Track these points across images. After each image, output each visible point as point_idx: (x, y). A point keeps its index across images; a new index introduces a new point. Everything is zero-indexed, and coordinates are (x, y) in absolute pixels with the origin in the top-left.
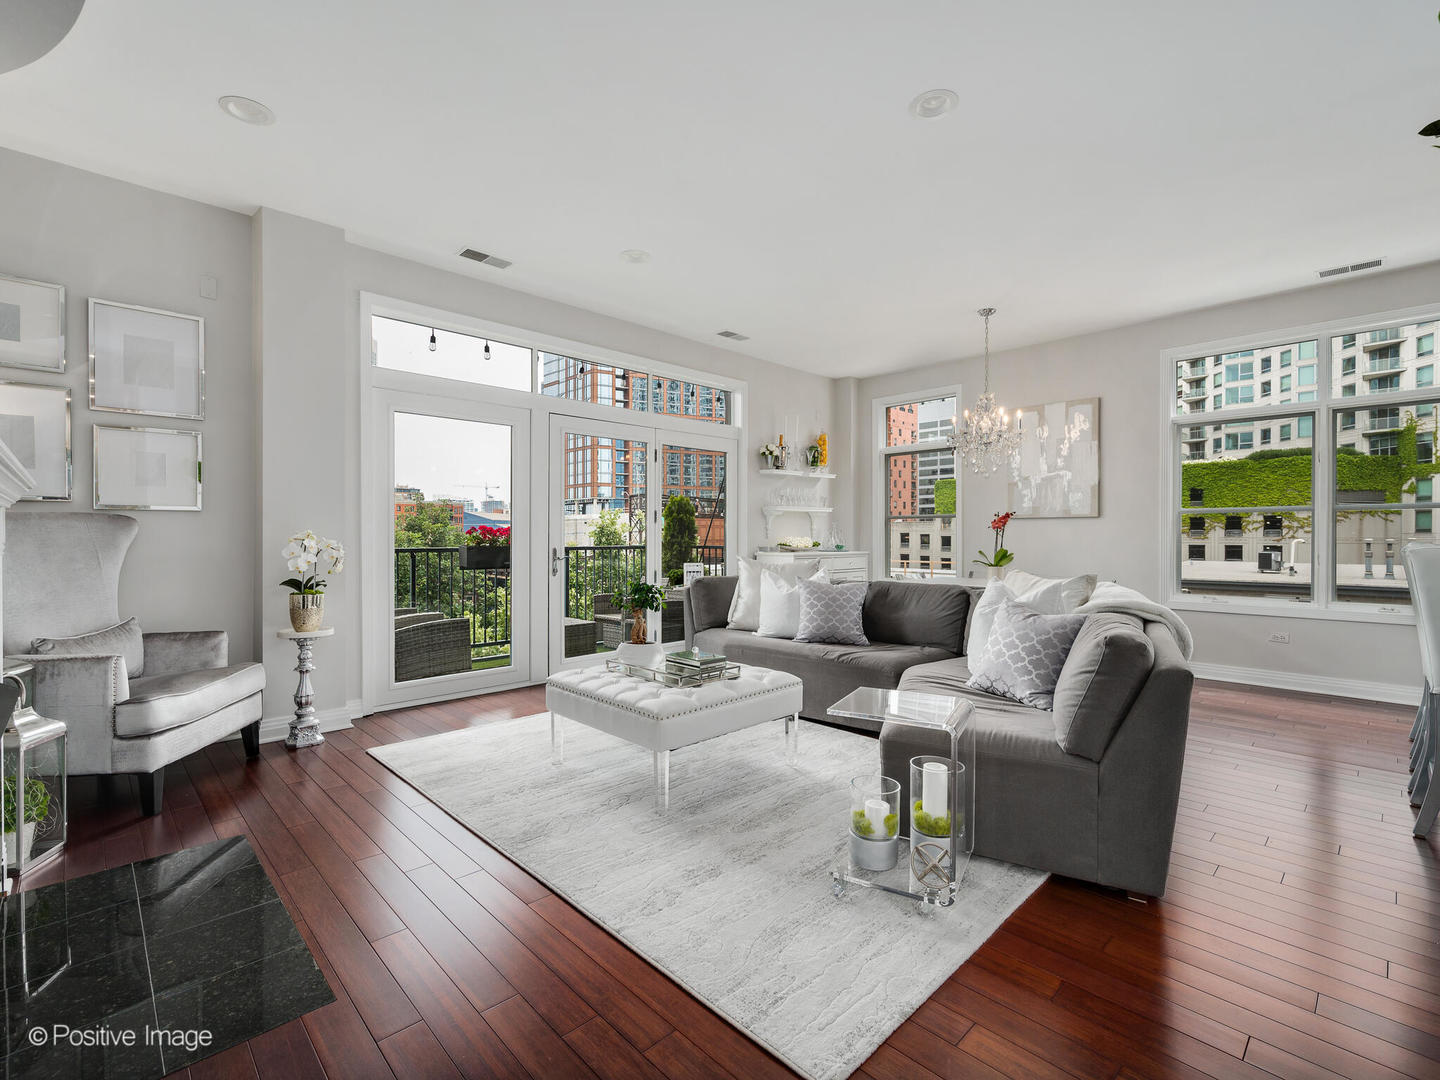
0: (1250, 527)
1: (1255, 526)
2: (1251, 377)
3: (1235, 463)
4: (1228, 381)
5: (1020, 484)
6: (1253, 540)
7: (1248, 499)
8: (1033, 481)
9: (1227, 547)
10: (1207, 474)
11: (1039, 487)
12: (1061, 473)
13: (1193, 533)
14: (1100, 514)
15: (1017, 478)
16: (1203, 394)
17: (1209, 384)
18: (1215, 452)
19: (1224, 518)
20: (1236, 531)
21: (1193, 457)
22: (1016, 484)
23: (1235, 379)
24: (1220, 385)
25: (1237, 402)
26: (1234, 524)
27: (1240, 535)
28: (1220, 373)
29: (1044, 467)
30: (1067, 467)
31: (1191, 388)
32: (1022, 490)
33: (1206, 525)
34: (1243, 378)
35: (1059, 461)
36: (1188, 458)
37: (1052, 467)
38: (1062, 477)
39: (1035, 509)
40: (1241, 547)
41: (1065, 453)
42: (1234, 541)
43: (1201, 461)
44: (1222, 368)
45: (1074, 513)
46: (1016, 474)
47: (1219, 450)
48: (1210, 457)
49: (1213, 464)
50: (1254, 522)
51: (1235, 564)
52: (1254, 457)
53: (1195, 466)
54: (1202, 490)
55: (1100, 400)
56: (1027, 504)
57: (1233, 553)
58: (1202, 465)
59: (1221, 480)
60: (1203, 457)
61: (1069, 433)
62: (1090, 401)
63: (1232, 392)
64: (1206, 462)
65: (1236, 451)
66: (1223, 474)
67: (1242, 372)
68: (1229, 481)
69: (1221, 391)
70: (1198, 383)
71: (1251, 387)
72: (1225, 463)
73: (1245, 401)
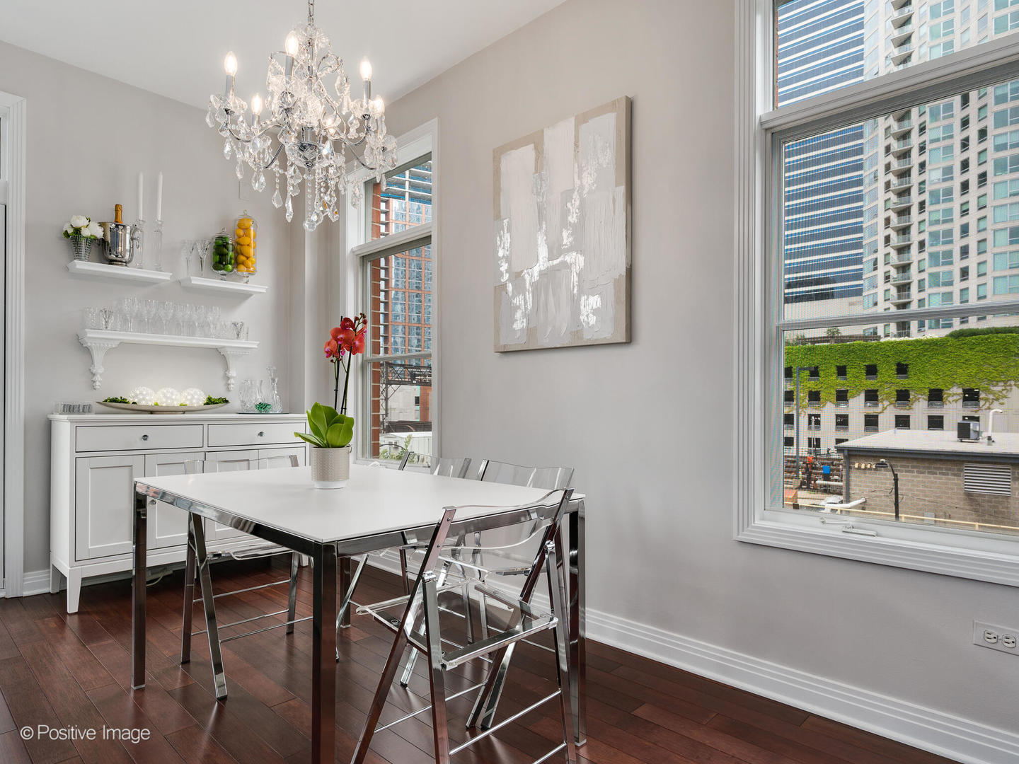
0: (951, 399)
1: (955, 398)
2: (951, 263)
3: (937, 340)
4: (930, 266)
5: (510, 287)
6: (953, 411)
7: (948, 373)
8: (527, 277)
9: (929, 417)
10: (912, 350)
11: (537, 288)
12: (568, 259)
13: (899, 404)
14: (630, 339)
15: (506, 277)
16: (909, 279)
17: (914, 269)
18: (919, 331)
19: (927, 391)
20: (939, 403)
21: (900, 335)
22: (504, 286)
23: (937, 265)
24: (924, 271)
25: (939, 286)
26: (936, 396)
27: (942, 406)
28: (924, 259)
29: (543, 252)
30: (577, 247)
31: (898, 273)
32: (514, 297)
33: (911, 397)
34: (944, 264)
35: (565, 234)
36: (895, 336)
37: (555, 250)
38: (565, 265)
39: (530, 331)
40: (942, 417)
41: (572, 219)
42: (936, 412)
43: (907, 338)
44: (925, 255)
45: (588, 337)
46: (504, 267)
47: (923, 329)
48: (915, 335)
49: (917, 341)
50: (954, 394)
51: (936, 433)
52: (953, 335)
53: (900, 343)
54: (907, 365)
55: (630, 105)
56: (520, 324)
57: (936, 423)
58: (907, 341)
59: (925, 355)
60: (908, 335)
61: (580, 177)
62: (612, 106)
63: (934, 276)
64: (910, 339)
65: (937, 330)
66: (926, 350)
67: (943, 258)
68: (932, 357)
69: (925, 275)
70: (904, 268)
71: (950, 272)
72: (928, 340)
73: (946, 285)
